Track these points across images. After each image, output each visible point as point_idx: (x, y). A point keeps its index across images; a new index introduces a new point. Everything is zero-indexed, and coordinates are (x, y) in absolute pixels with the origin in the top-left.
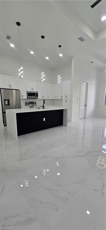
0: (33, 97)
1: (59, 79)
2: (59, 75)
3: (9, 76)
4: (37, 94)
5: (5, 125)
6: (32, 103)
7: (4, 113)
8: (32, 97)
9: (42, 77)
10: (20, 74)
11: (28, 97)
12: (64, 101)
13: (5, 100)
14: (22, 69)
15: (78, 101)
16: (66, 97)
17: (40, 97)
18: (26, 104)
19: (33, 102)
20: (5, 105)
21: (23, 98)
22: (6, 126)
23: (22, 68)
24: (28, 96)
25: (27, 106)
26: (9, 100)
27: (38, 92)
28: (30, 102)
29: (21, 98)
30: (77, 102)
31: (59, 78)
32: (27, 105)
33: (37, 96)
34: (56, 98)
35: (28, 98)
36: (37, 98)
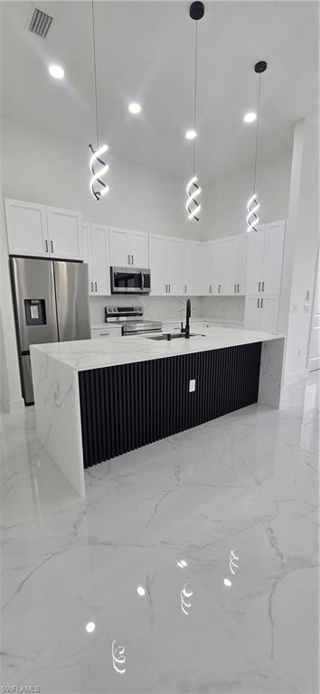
0: (132, 289)
1: (250, 214)
2: (254, 197)
3: (42, 207)
4: (148, 277)
5: (29, 403)
6: (128, 312)
7: (23, 354)
8: (130, 289)
9: (190, 201)
10: (93, 180)
11: (115, 289)
12: (250, 305)
13: (28, 303)
14: (105, 155)
15: (307, 305)
16: (262, 287)
17: (156, 288)
18: (107, 316)
19: (132, 309)
20: (30, 321)
21: (97, 294)
22: (33, 403)
23: (103, 149)
24: (116, 286)
25: (109, 325)
26: (43, 302)
27: (149, 270)
28: (119, 309)
29: (91, 294)
30: (306, 309)
31: (252, 206)
32: (109, 319)
33: (148, 285)
34: (215, 293)
35: (113, 293)
36: (147, 293)
